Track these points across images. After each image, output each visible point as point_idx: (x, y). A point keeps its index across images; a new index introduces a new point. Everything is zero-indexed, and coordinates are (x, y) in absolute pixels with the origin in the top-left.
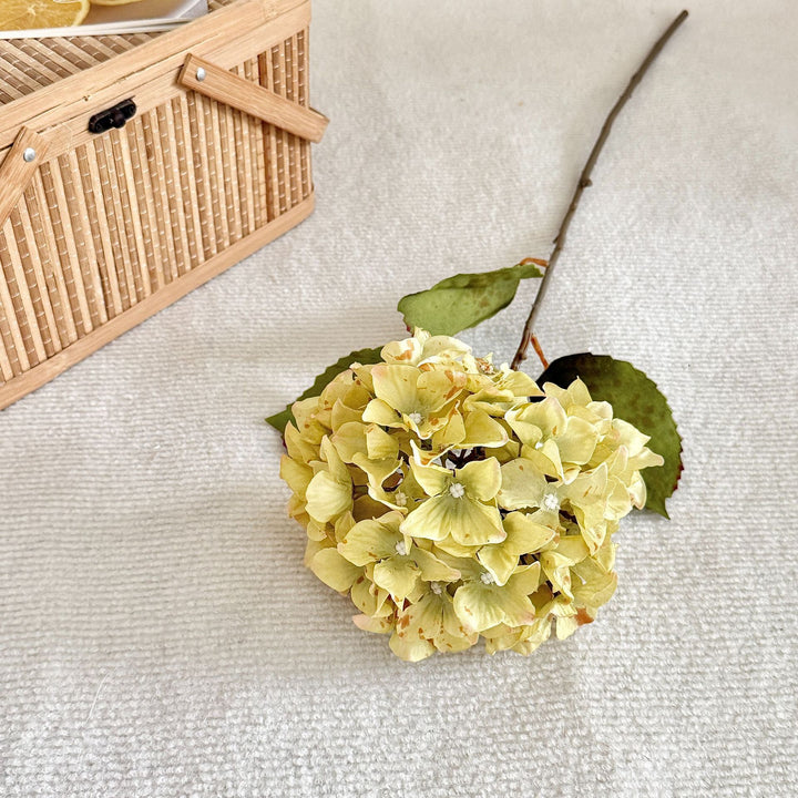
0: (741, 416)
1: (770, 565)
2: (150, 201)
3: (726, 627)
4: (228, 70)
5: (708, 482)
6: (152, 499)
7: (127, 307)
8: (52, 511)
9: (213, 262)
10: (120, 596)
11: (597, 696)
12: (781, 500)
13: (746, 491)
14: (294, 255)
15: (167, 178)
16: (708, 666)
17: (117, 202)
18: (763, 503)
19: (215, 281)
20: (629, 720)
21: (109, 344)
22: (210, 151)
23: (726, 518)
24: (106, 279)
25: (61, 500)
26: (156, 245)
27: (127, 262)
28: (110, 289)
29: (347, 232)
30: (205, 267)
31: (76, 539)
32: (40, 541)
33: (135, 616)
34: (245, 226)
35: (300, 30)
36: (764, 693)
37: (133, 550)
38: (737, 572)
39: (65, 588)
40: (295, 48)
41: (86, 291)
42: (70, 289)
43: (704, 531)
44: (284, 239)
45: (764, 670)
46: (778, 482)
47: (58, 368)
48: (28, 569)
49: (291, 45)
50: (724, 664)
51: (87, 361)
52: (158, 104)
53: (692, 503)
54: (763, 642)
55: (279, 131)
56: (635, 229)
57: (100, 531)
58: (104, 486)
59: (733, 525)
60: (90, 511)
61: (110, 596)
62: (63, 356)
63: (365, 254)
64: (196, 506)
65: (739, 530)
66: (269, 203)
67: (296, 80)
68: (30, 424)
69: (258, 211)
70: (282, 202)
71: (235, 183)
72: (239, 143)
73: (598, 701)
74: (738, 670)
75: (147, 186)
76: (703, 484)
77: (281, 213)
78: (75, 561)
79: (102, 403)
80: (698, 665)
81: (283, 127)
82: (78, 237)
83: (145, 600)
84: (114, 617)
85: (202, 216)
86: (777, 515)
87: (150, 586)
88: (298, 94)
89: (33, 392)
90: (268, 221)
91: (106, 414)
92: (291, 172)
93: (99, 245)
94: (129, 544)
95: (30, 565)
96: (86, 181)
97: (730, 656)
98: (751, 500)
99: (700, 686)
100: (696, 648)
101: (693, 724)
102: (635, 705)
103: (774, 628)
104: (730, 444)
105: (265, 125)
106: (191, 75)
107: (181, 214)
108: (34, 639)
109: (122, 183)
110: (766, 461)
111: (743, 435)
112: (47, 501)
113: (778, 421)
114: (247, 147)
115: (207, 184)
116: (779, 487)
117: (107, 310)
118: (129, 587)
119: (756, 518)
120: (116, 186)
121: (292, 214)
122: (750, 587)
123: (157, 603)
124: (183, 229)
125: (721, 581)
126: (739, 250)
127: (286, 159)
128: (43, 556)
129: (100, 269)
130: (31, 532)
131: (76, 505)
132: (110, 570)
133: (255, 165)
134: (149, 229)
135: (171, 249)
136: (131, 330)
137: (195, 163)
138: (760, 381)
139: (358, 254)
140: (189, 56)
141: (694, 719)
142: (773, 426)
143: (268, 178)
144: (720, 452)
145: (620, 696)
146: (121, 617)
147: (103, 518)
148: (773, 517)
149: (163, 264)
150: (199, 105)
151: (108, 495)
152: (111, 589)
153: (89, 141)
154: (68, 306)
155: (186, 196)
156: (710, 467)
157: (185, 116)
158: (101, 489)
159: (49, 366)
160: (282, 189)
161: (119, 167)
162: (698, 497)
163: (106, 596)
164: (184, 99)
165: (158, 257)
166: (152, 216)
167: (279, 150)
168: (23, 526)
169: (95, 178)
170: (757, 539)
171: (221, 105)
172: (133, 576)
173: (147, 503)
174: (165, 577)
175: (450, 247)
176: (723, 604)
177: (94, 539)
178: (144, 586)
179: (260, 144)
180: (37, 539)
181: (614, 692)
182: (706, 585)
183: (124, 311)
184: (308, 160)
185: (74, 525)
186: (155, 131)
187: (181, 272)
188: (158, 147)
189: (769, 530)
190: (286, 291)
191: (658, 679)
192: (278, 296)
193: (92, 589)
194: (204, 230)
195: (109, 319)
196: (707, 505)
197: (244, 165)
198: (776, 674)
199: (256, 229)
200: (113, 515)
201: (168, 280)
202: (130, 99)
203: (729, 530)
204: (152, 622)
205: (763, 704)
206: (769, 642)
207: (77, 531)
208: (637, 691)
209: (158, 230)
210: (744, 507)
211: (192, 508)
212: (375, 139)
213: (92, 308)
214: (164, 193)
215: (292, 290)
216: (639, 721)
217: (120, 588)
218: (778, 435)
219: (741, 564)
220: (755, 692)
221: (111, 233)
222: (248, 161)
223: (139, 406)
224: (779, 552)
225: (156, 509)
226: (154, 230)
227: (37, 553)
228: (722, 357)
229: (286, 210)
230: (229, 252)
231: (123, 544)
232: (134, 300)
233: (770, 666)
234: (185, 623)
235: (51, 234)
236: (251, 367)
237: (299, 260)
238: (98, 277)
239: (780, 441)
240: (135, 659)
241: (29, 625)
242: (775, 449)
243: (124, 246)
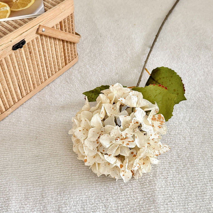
0: (199, 117)
1: (209, 162)
2: (31, 65)
3: (197, 181)
4: (51, 27)
5: (191, 138)
6: (37, 151)
7: (27, 94)
8: (9, 156)
9: (51, 79)
10: (30, 181)
11: (162, 204)
12: (211, 142)
13: (201, 140)
14: (73, 74)
15: (36, 59)
16: (192, 193)
17: (22, 67)
18: (206, 143)
19: (51, 83)
20: (171, 210)
21: (23, 104)
22: (48, 49)
23: (196, 148)
24: (20, 87)
25: (12, 153)
26: (34, 77)
27: (26, 82)
28: (22, 90)
29: (88, 66)
30: (48, 80)
31: (17, 164)
32: (7, 165)
33: (34, 186)
34: (59, 67)
35: (71, 13)
36: (208, 200)
37: (33, 167)
38: (200, 165)
39: (14, 179)
40: (70, 18)
41: (15, 91)
42: (11, 92)
43: (190, 153)
44: (70, 69)
45: (208, 193)
46: (210, 136)
47: (9, 113)
48: (4, 174)
49: (69, 18)
50: (197, 192)
51: (17, 110)
52: (32, 40)
53: (187, 144)
54: (207, 185)
55: (67, 42)
56: (168, 62)
57: (23, 161)
58: (23, 148)
59: (198, 150)
60: (20, 156)
61: (27, 181)
62: (10, 109)
63: (93, 73)
64: (49, 152)
65: (200, 152)
66: (65, 61)
67: (71, 27)
68: (2, 130)
69: (62, 63)
70: (69, 60)
71: (55, 57)
72: (56, 46)
73: (163, 205)
74: (201, 193)
75: (30, 62)
76: (190, 138)
77: (69, 63)
78: (17, 171)
79: (22, 122)
80: (190, 193)
81: (68, 40)
82: (12, 78)
83: (36, 181)
84: (28, 187)
85: (47, 67)
86: (210, 146)
87: (38, 177)
88: (71, 31)
89: (2, 120)
90: (65, 65)
91: (23, 126)
92: (71, 52)
93: (18, 79)
94: (31, 165)
95: (5, 173)
96: (13, 63)
97: (198, 190)
98: (203, 142)
99: (191, 199)
100: (189, 188)
101: (189, 210)
102: (173, 206)
103: (210, 180)
104: (197, 126)
105: (63, 41)
106: (41, 31)
107: (41, 67)
108: (7, 195)
109: (23, 62)
110: (207, 130)
111: (200, 123)
112: (8, 153)
113: (209, 118)
114: (58, 47)
115: (48, 58)
116: (210, 138)
117: (22, 95)
118: (32, 178)
119: (204, 148)
120: (22, 63)
121: (72, 63)
122: (203, 169)
123: (40, 182)
124: (42, 71)
125: (195, 167)
126: (197, 66)
127: (70, 48)
128: (8, 170)
129: (19, 85)
130: (4, 163)
131: (16, 154)
132: (27, 173)
133: (61, 51)
134: (32, 73)
135: (39, 77)
136: (29, 100)
137: (44, 53)
138: (204, 106)
139: (91, 73)
140: (40, 25)
141: (189, 209)
142: (208, 120)
143: (65, 54)
144: (194, 128)
145: (169, 203)
146: (30, 187)
147: (24, 157)
148: (209, 147)
149: (37, 81)
150: (44, 38)
151: (25, 150)
152: (27, 178)
153: (13, 52)
154: (11, 96)
155: (42, 62)
156: (191, 133)
157: (40, 41)
158: (23, 149)
159: (7, 112)
160: (69, 56)
161: (22, 58)
162: (188, 142)
163: (26, 180)
164: (39, 37)
165: (35, 80)
166: (32, 69)
167: (67, 46)
168: (2, 161)
169: (15, 62)
170: (205, 154)
171: (50, 37)
172: (33, 174)
173: (36, 152)
174: (42, 174)
175: (117, 70)
176: (196, 174)
177: (22, 164)
178: (36, 177)
179: (62, 45)
180: (6, 165)
181: (167, 202)
182: (191, 169)
183: (26, 95)
184: (76, 47)
185: (16, 160)
186: (32, 47)
187: (42, 82)
188: (33, 51)
189: (208, 151)
190: (71, 85)
191: (179, 197)
192: (69, 87)
193: (22, 178)
194: (47, 70)
195: (22, 98)
196: (191, 145)
197: (58, 52)
198: (211, 194)
199: (62, 68)
200: (27, 156)
201: (38, 85)
202: (24, 40)
203: (197, 152)
204: (39, 188)
205: (207, 203)
206: (209, 185)
207: (17, 162)
208: (173, 202)
209: (35, 73)
210: (201, 144)
211: (48, 153)
212: (94, 38)
213: (17, 96)
214: (35, 63)
215: (73, 85)
216: (174, 210)
217: (30, 178)
218: (210, 122)
219: (201, 162)
220: (205, 200)
221: (21, 75)
222: (59, 50)
223: (32, 123)
224: (211, 158)
225: (38, 154)
226: (33, 73)
227: (6, 169)
228: (194, 100)
229: (70, 62)
230: (55, 75)
231: (30, 165)
232: (29, 92)
233: (209, 192)
234: (48, 188)
235: (4, 78)
236: (63, 109)
237: (75, 76)
238: (18, 87)
239: (210, 124)
240: (35, 199)
241: (5, 190)
242: (209, 127)
243: (25, 78)
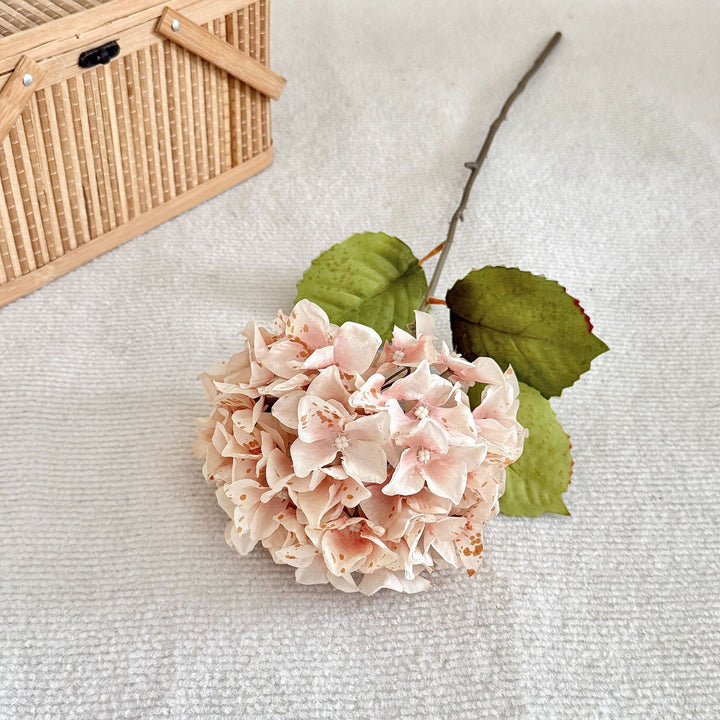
0: (633, 332)
1: (652, 448)
2: (129, 135)
3: (612, 495)
4: (199, 24)
5: (603, 381)
6: (122, 383)
7: (107, 229)
8: (36, 388)
9: (183, 199)
10: (92, 457)
11: (499, 543)
12: (664, 397)
13: (635, 390)
14: (254, 196)
15: (144, 116)
16: (596, 524)
17: (101, 133)
18: (649, 400)
19: (185, 215)
20: (526, 563)
21: (91, 261)
22: (183, 97)
23: (616, 410)
24: (89, 201)
25: (45, 381)
26: (133, 176)
27: (108, 188)
28: (93, 211)
29: (300, 180)
30: (176, 202)
31: (56, 411)
32: (25, 412)
33: (103, 473)
34: (212, 169)
36: (644, 548)
37: (105, 422)
38: (623, 453)
39: (43, 449)
40: (257, 13)
41: (72, 210)
42: (58, 208)
43: (596, 420)
44: (246, 184)
45: (644, 529)
46: (662, 383)
47: (46, 278)
48: (14, 433)
49: (254, 10)
50: (610, 523)
51: (71, 274)
52: (138, 48)
53: (588, 397)
54: (643, 507)
55: (243, 84)
56: (548, 183)
57: (77, 406)
58: (81, 371)
59: (621, 416)
60: (69, 391)
61: (83, 457)
62: (50, 267)
63: (315, 198)
64: (161, 389)
65: (627, 421)
66: (233, 150)
67: (258, 42)
68: (20, 322)
69: (223, 156)
70: (245, 151)
71: (203, 128)
72: (208, 93)
73: (500, 546)
74: (622, 528)
75: (127, 122)
76: (599, 382)
77: (244, 161)
78: (54, 428)
79: (82, 307)
80: (587, 524)
81: (246, 80)
82: (66, 160)
83: (113, 461)
84: (86, 473)
85: (174, 154)
86: (661, 409)
87: (118, 450)
88: (260, 54)
89: (24, 297)
90: (233, 166)
91: (86, 316)
92: (252, 125)
93: (84, 169)
94: (102, 417)
95: (15, 429)
96: (75, 110)
97: (615, 518)
98: (640, 397)
99: (589, 540)
100: (586, 510)
101: (581, 569)
102: (531, 551)
103: (653, 497)
104: (624, 352)
105: (231, 78)
106: (166, 24)
107: (156, 150)
108: (16, 488)
109: (105, 115)
110: (654, 367)
111: (634, 346)
112: (32, 380)
113: (666, 336)
114: (214, 97)
115: (179, 126)
116: (664, 387)
117: (90, 230)
118: (99, 450)
119: (641, 411)
120: (100, 118)
121: (253, 162)
122: (634, 464)
123: (123, 463)
124: (157, 164)
125: (609, 459)
126: (637, 202)
127: (249, 112)
128: (27, 423)
129: (84, 192)
130: (17, 404)
131: (57, 385)
132: (84, 437)
133: (221, 114)
134: (128, 161)
135: (147, 182)
136: (110, 251)
137: (169, 105)
138: (651, 305)
139: (309, 197)
140: (166, 8)
141: (582, 565)
142: (661, 340)
143: (232, 127)
144: (615, 358)
145: (520, 544)
146: (92, 473)
147: (79, 396)
148: (656, 411)
149: (140, 194)
150: (174, 52)
151: (85, 378)
152: (84, 451)
153: (79, 73)
154: (56, 223)
155: (160, 135)
156: (605, 369)
157: (162, 62)
158: (79, 374)
159: (38, 274)
160: (244, 139)
161: (103, 101)
162: (594, 393)
163: (80, 456)
164: (161, 47)
165: (135, 187)
166: (130, 149)
167: (243, 103)
168: (11, 399)
169: (83, 109)
170: (642, 428)
171: (193, 55)
172: (103, 442)
173: (119, 385)
174: (131, 444)
175: (389, 194)
176: (609, 477)
177: (71, 412)
178: (113, 450)
179: (226, 95)
180: (21, 410)
181: (515, 540)
182: (595, 462)
183: (105, 232)
184: (268, 116)
185: (54, 400)
186: (136, 72)
187: (155, 203)
188: (137, 87)
189: (653, 421)
190: (246, 224)
191: (552, 532)
192: (239, 228)
193: (68, 451)
194: (176, 167)
195: (91, 238)
196: (600, 400)
197: (211, 112)
198: (655, 533)
199: (221, 172)
200: (89, 394)
201: (144, 209)
202: (115, 41)
203: (618, 420)
204: (118, 478)
205: (643, 556)
206: (649, 508)
207: (58, 405)
208: (534, 541)
209: (136, 163)
210: (632, 402)
211: (157, 391)
212: (328, 108)
213: (77, 227)
214: (141, 130)
215: (251, 224)
216: (535, 563)
217: (91, 451)
218: (665, 347)
219: (626, 447)
220: (636, 547)
221: (95, 160)
222: (215, 110)
223: (114, 310)
224: (660, 438)
225: (126, 390)
226: (132, 162)
227: (21, 421)
228: (619, 286)
229: (248, 159)
230: (198, 191)
231: (97, 417)
232: (113, 224)
233: (649, 527)
234: (147, 479)
235: (43, 155)
236: (213, 282)
237: (258, 202)
238: (83, 199)
239: (666, 351)
240: (102, 506)
241: (12, 476)
242: (661, 358)
243: (106, 174)
